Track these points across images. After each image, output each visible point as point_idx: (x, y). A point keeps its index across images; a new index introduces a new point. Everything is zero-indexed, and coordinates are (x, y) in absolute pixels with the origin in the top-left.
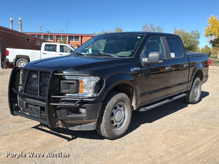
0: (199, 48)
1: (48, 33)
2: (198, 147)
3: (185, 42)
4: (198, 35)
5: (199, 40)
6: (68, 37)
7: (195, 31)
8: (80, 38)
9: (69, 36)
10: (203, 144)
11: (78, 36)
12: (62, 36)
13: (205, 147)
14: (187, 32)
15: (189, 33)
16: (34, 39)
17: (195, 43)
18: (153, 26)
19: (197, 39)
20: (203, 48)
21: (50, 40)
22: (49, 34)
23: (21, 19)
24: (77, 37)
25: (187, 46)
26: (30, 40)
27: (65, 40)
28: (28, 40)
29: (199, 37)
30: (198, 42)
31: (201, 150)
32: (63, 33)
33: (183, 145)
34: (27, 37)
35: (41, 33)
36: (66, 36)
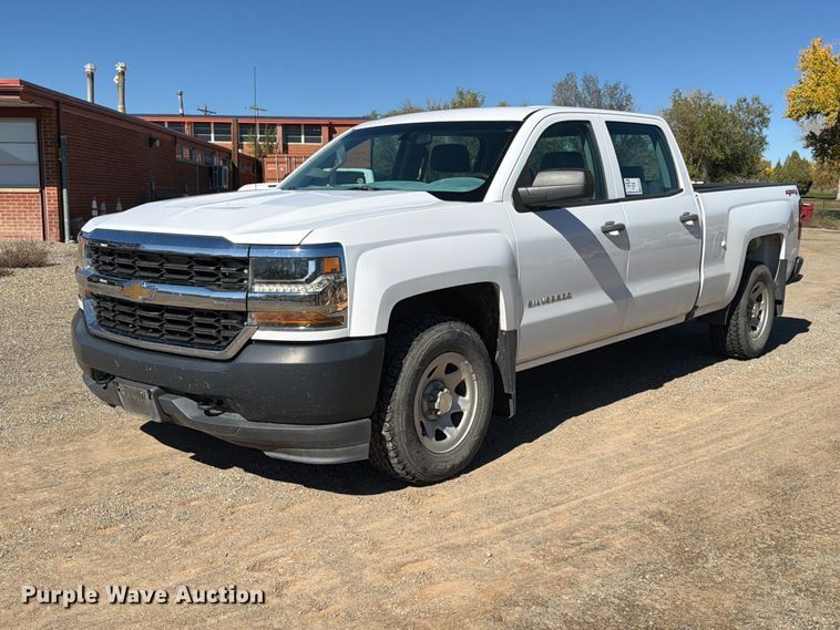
0: (769, 164)
1: (205, 116)
2: (726, 437)
3: (712, 140)
4: (761, 115)
5: (765, 131)
6: (279, 129)
7: (749, 101)
8: (325, 131)
9: (285, 126)
10: (743, 431)
11: (319, 126)
12: (260, 124)
13: (747, 436)
14: (722, 104)
15: (728, 108)
16: (170, 138)
17: (751, 143)
18: (595, 82)
19: (757, 129)
20: (782, 164)
21: (216, 139)
22: (212, 121)
23: (125, 68)
24: (312, 130)
25: (721, 157)
26: (158, 143)
27: (270, 139)
28: (152, 141)
29: (765, 122)
30: (762, 141)
31: (735, 444)
32: (261, 114)
33: (684, 433)
34: (147, 131)
35: (183, 115)
36: (275, 125)
